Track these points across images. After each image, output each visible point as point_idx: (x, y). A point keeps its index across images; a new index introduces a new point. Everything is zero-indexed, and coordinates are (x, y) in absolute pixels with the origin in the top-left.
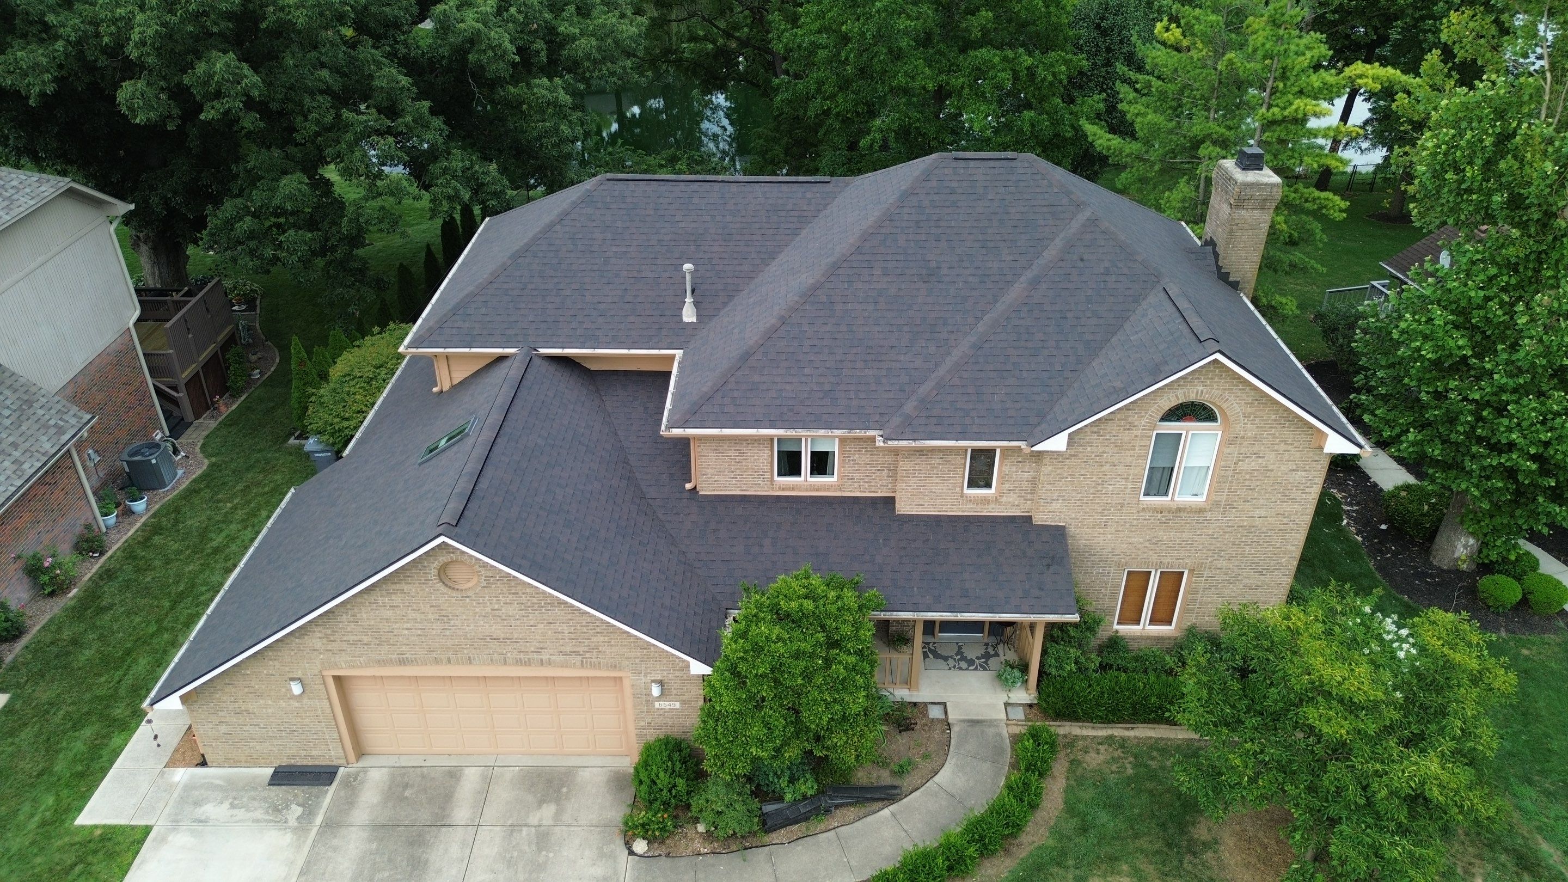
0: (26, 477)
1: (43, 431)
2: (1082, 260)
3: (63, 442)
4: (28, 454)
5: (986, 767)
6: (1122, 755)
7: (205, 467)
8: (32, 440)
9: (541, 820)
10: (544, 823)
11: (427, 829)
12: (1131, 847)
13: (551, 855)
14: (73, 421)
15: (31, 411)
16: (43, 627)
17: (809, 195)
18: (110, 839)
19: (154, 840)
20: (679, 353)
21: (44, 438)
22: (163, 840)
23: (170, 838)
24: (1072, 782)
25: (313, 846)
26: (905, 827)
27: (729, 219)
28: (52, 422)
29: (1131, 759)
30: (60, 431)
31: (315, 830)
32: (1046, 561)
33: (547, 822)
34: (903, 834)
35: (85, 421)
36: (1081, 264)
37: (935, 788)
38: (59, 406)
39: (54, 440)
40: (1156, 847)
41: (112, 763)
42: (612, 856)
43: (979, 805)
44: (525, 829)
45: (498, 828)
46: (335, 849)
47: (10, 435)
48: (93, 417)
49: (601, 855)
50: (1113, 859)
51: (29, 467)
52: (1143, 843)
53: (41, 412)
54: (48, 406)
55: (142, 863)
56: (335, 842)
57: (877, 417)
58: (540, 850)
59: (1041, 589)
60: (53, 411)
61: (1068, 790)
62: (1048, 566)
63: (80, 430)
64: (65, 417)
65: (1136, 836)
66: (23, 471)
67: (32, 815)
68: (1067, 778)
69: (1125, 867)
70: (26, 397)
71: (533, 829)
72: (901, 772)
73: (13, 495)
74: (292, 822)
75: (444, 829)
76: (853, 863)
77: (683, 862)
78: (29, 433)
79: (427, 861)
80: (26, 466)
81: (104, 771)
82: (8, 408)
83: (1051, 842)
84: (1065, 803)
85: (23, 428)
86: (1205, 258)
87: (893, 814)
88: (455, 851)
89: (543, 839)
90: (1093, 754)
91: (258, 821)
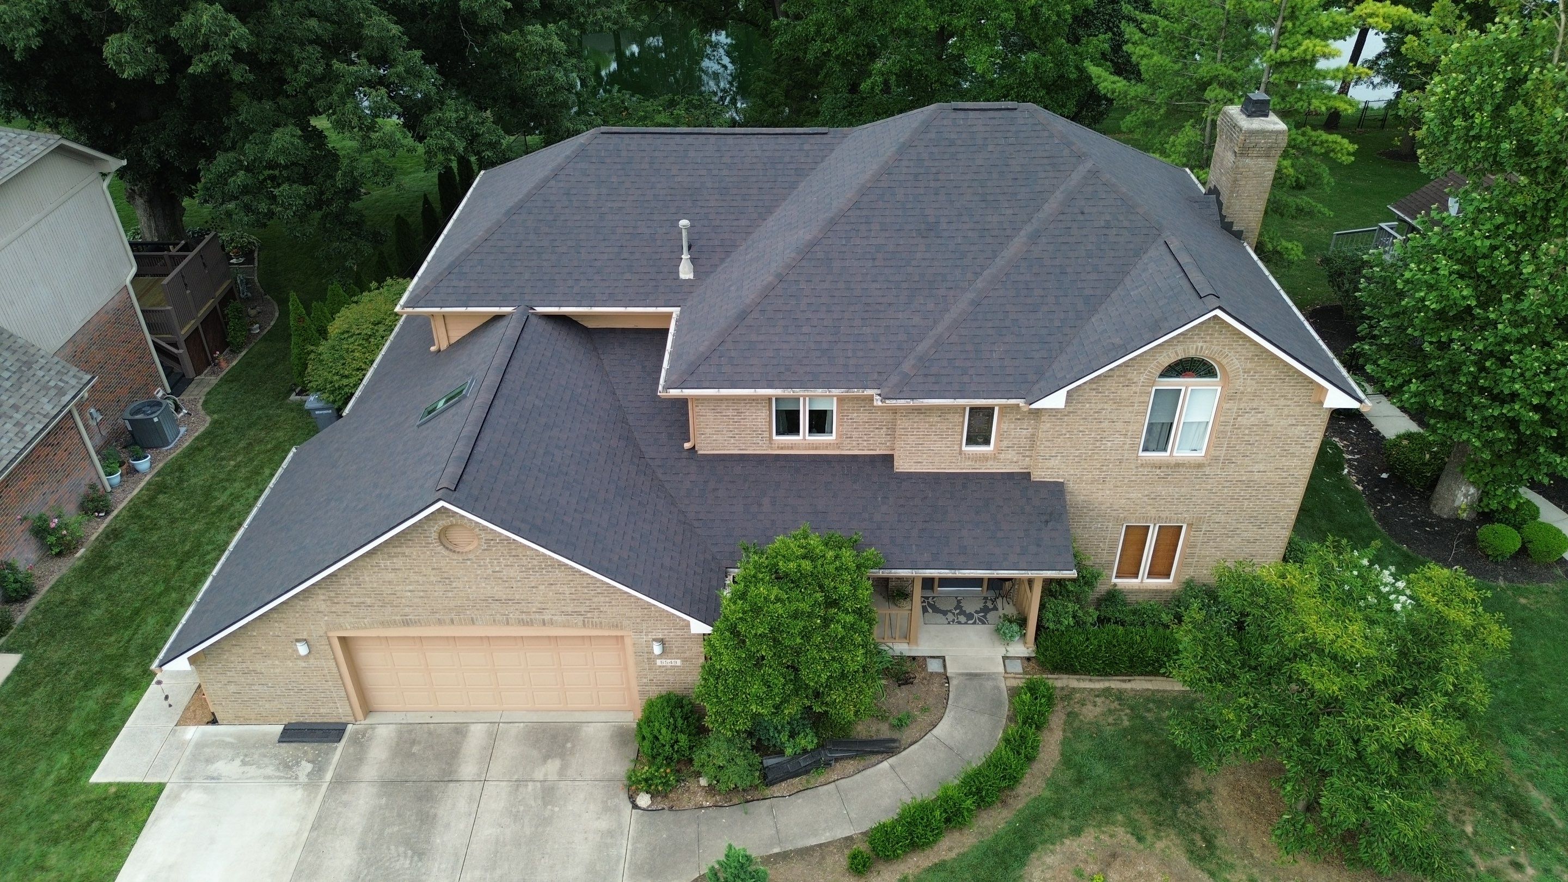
0: (28, 439)
1: (43, 392)
2: (1083, 213)
3: (64, 403)
4: (30, 416)
5: (984, 720)
6: (1118, 707)
7: (207, 425)
8: (33, 402)
9: (546, 775)
10: (550, 778)
11: (434, 784)
12: (1126, 797)
13: (557, 809)
14: (73, 382)
15: (31, 372)
16: (52, 588)
17: (806, 147)
18: (124, 797)
19: (168, 797)
20: (676, 311)
21: (45, 400)
22: (176, 797)
23: (183, 795)
24: (1069, 734)
25: (324, 801)
26: (904, 780)
27: (725, 172)
28: (52, 384)
29: (1128, 711)
30: (61, 392)
31: (325, 786)
32: (1044, 518)
33: (553, 777)
34: (902, 786)
35: (84, 381)
36: (1081, 218)
37: (934, 741)
38: (59, 367)
39: (55, 401)
40: (1151, 797)
41: (124, 721)
42: (617, 810)
43: (976, 758)
44: (530, 784)
45: (505, 783)
46: (345, 805)
47: (10, 397)
48: (93, 378)
49: (606, 809)
50: (1108, 810)
51: (31, 429)
52: (1138, 793)
53: (41, 373)
54: (48, 367)
55: (156, 820)
56: (345, 798)
57: (875, 376)
58: (545, 804)
59: (1039, 546)
60: (52, 372)
61: (1065, 742)
62: (1047, 522)
63: (80, 391)
64: (65, 378)
65: (1131, 787)
66: (25, 433)
67: (48, 774)
68: (1064, 731)
69: (1120, 817)
70: (25, 359)
71: (538, 784)
72: (900, 725)
73: (16, 458)
74: (303, 778)
75: (451, 785)
76: (853, 815)
77: (685, 816)
78: (29, 395)
79: (435, 815)
80: (28, 428)
81: (117, 730)
82: (7, 369)
83: (1047, 794)
84: (1062, 755)
85: (24, 390)
86: (1208, 207)
87: (892, 767)
88: (462, 805)
89: (548, 793)
90: (1090, 707)
91: (269, 777)
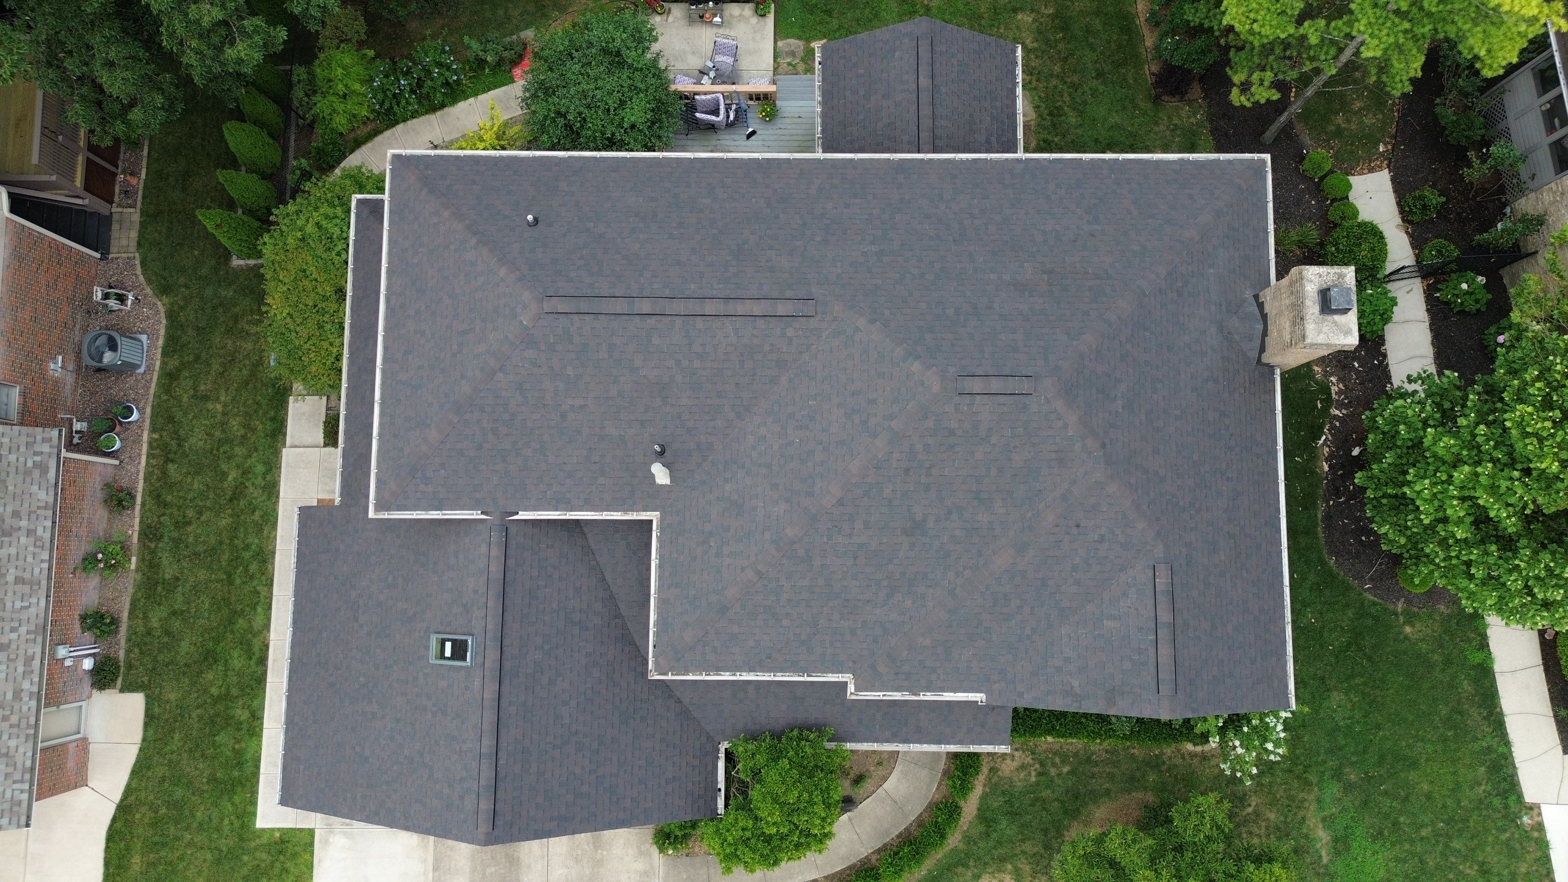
0: (48, 545)
5: (925, 772)
6: (1031, 761)
7: (164, 322)
8: (26, 497)
18: (288, 842)
19: (320, 841)
20: (653, 516)
22: (326, 842)
23: (331, 840)
24: (987, 790)
28: (30, 464)
30: (43, 469)
35: (55, 441)
36: (1076, 531)
37: (884, 794)
40: (1036, 849)
41: (257, 767)
42: (648, 854)
48: (60, 431)
49: (641, 853)
55: (320, 861)
57: (851, 664)
58: (596, 849)
60: (23, 449)
61: (984, 797)
62: (993, 709)
63: (58, 455)
64: (37, 448)
65: (1023, 841)
66: (41, 539)
67: (222, 819)
68: (984, 786)
69: (1009, 867)
72: (858, 780)
76: (818, 862)
77: (698, 860)
78: (19, 492)
80: (40, 531)
81: (256, 774)
83: (961, 846)
87: (850, 819)
89: (597, 839)
90: (1009, 761)
